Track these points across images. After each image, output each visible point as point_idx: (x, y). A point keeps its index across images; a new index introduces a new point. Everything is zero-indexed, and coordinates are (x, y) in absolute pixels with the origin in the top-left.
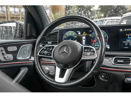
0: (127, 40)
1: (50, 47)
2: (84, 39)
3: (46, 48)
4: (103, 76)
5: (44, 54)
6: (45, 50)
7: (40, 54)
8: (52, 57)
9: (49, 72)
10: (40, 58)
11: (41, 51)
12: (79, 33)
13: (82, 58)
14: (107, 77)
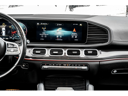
0: (43, 33)
2: (4, 30)
4: (24, 65)
13: (6, 54)
14: (27, 66)
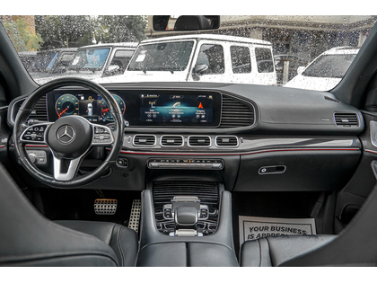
0: (150, 110)
1: (39, 127)
3: (34, 127)
4: (120, 162)
5: (31, 139)
6: (31, 132)
7: (24, 138)
8: (44, 142)
9: (36, 161)
10: (24, 144)
11: (26, 133)
12: (82, 98)
13: (93, 143)
14: (126, 163)
